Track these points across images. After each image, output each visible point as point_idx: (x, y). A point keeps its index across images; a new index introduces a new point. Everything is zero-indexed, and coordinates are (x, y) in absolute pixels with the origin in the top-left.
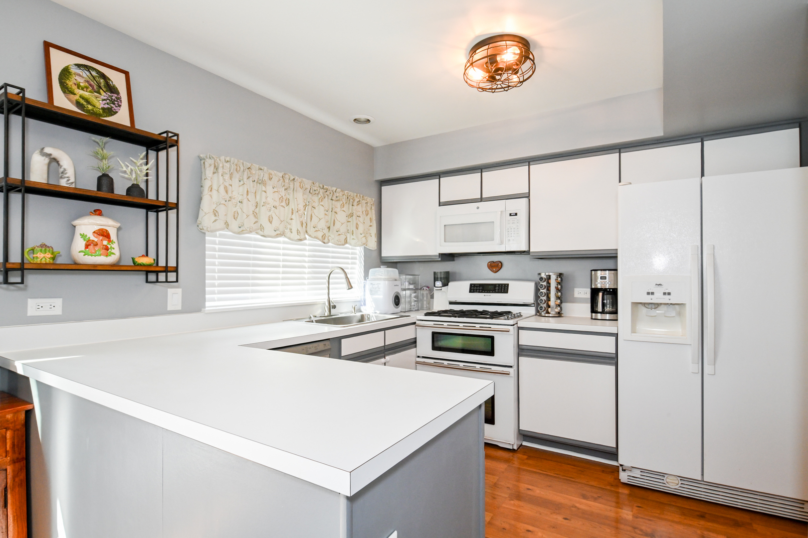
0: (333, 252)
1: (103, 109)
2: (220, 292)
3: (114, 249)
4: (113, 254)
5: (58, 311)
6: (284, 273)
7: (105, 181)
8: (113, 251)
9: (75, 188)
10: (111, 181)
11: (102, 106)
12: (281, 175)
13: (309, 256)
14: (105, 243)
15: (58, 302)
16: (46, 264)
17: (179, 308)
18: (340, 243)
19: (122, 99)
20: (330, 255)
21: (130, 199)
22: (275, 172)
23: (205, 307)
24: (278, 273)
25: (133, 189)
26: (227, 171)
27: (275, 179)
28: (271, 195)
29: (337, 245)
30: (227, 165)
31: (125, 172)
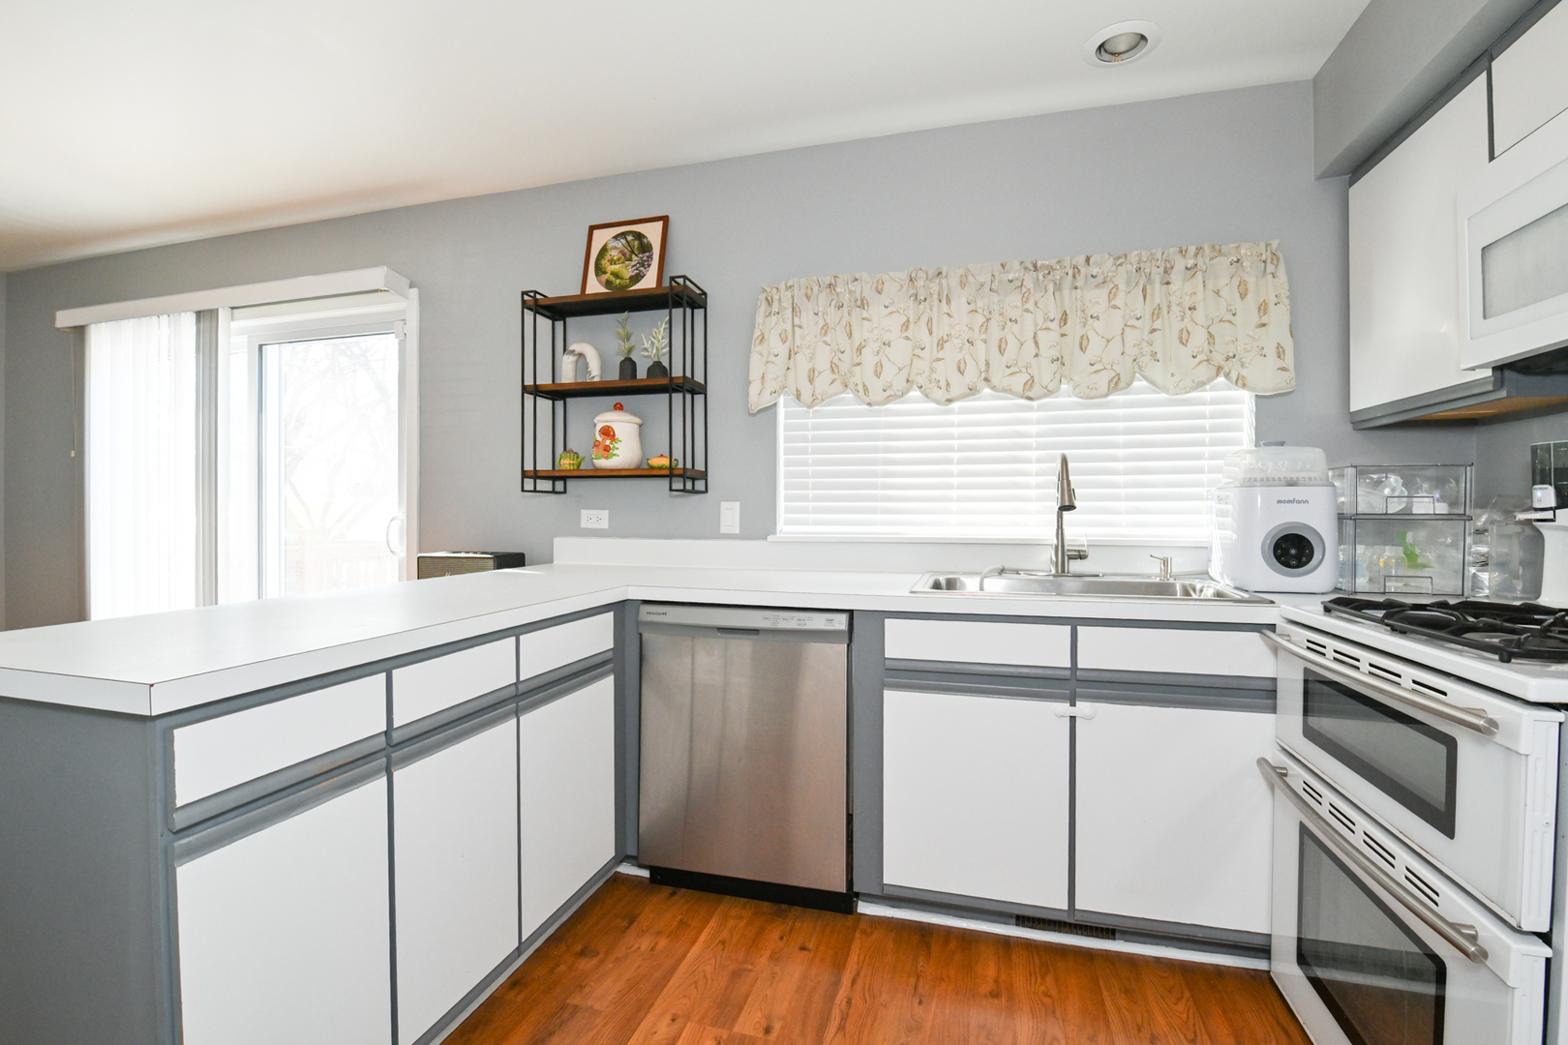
0: (1126, 419)
1: (631, 278)
2: (816, 511)
3: (617, 449)
4: (615, 455)
5: (604, 524)
6: (960, 474)
7: (628, 365)
8: (616, 452)
9: (576, 384)
10: (634, 364)
11: (631, 274)
12: (903, 275)
13: (1039, 435)
14: (608, 442)
15: (605, 514)
16: (570, 470)
17: (737, 531)
18: (1094, 393)
19: (654, 256)
20: (1120, 425)
21: (652, 382)
22: (892, 274)
23: (775, 533)
24: (950, 474)
25: (657, 368)
26: (787, 304)
27: (890, 288)
28: (882, 321)
29: (1087, 398)
30: (789, 294)
31: (646, 349)
